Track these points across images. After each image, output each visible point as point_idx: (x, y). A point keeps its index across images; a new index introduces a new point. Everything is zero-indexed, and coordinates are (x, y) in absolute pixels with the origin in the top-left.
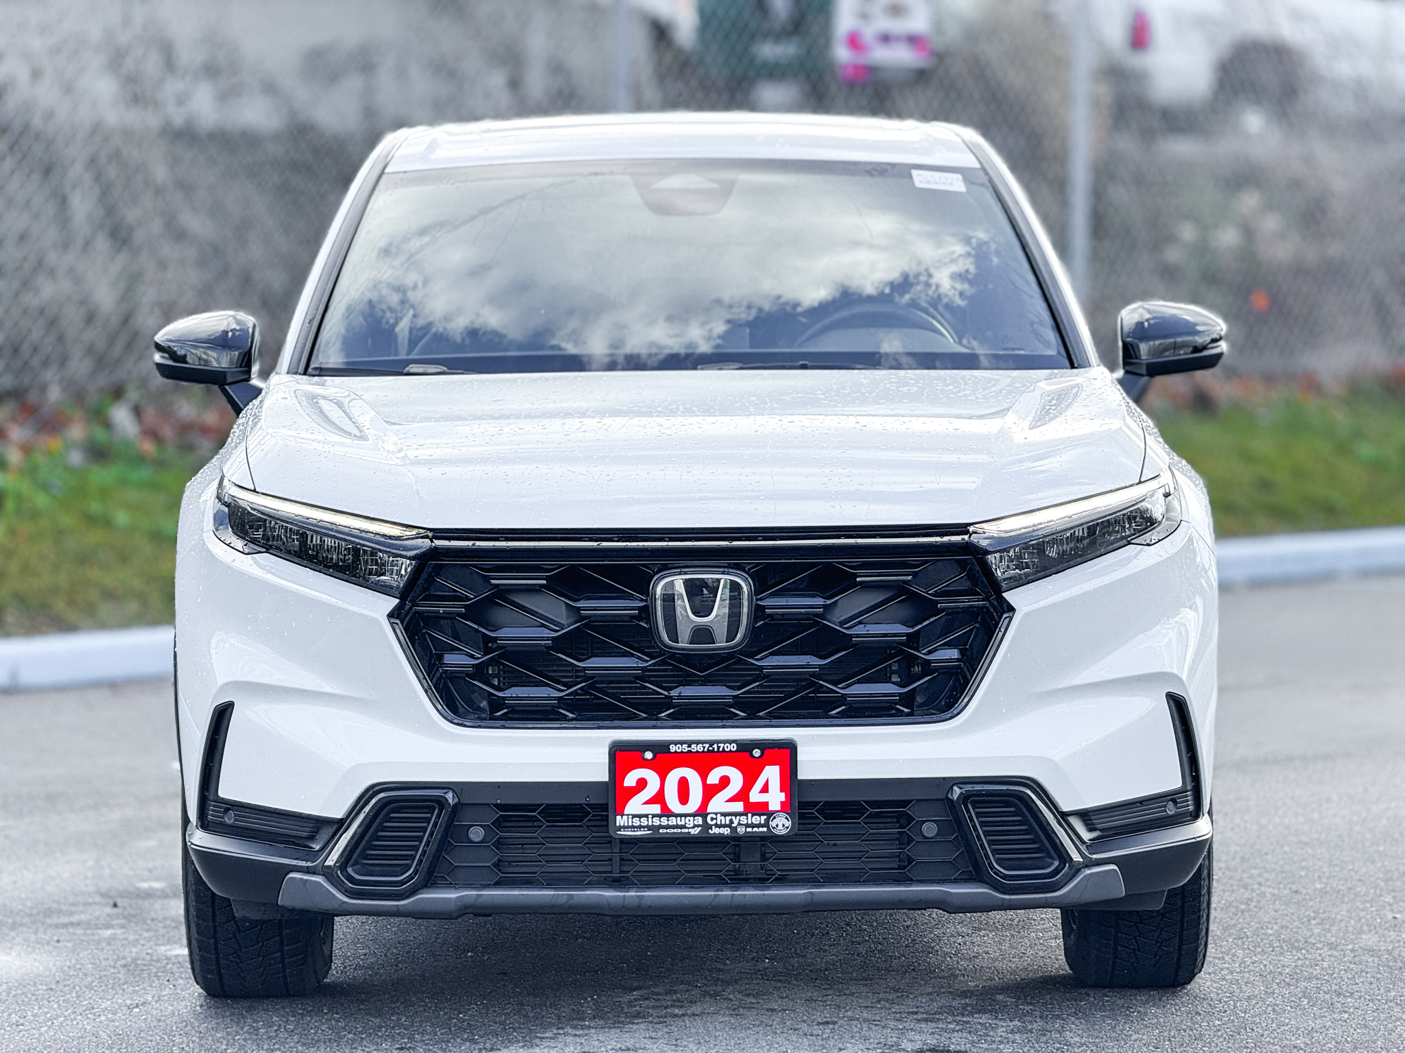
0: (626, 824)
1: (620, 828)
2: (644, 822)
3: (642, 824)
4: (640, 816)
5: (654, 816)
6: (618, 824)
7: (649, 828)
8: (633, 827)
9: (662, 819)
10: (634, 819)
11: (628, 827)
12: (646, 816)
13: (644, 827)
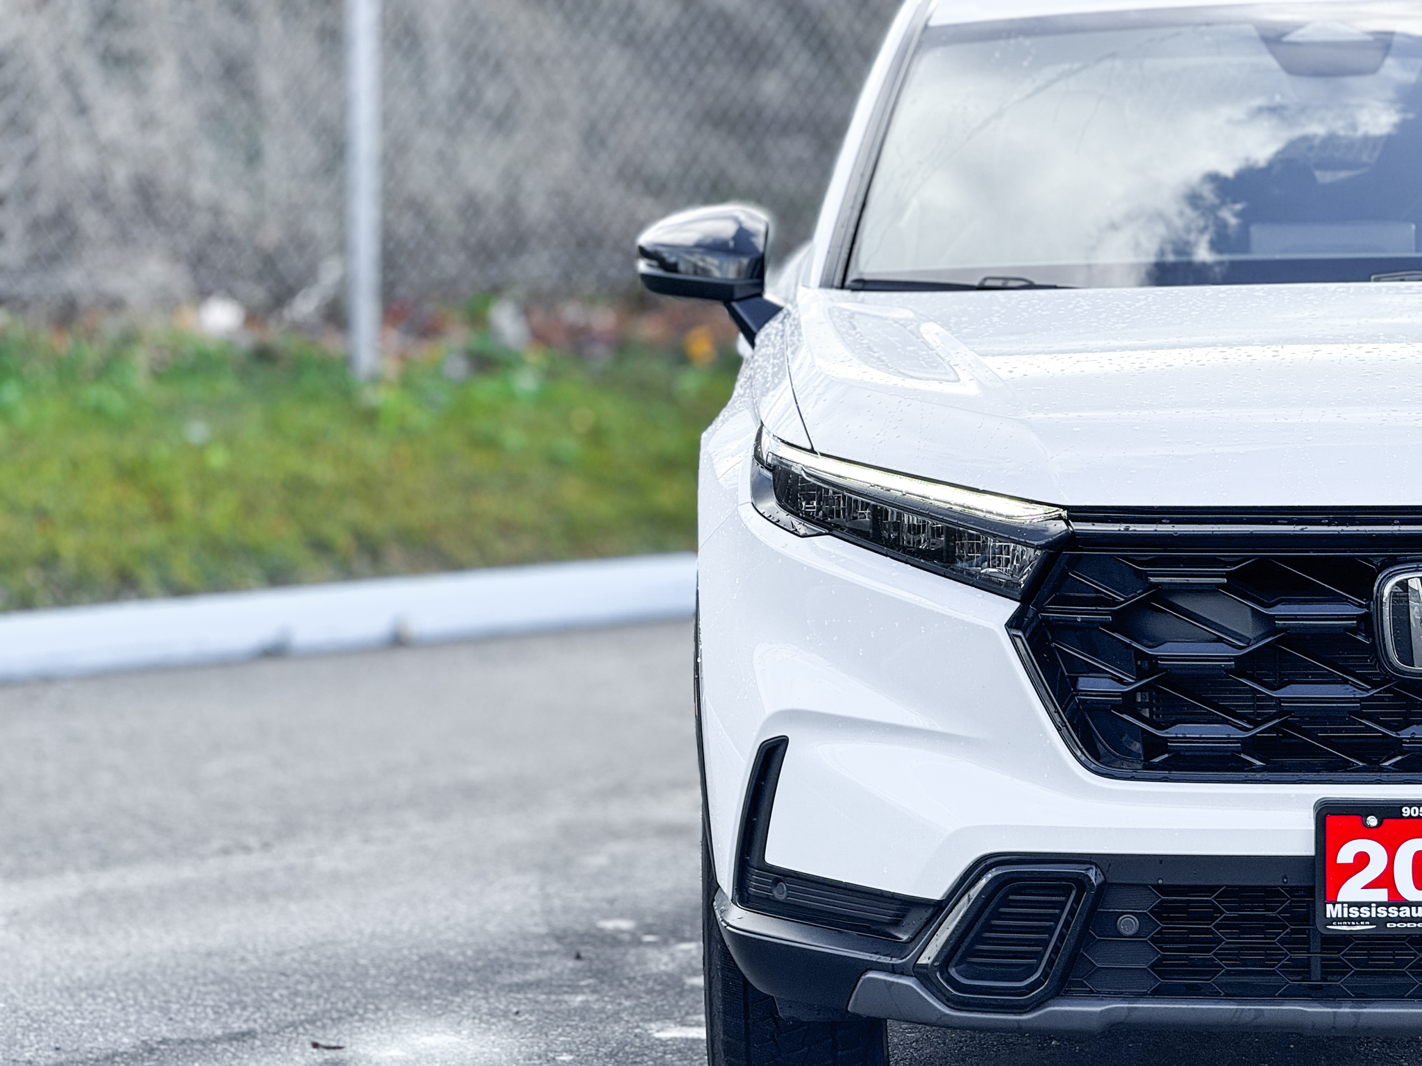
0: (1340, 916)
1: (1333, 921)
2: (1365, 912)
3: (1362, 915)
4: (1359, 905)
5: (1379, 904)
6: (1328, 916)
7: (1371, 920)
8: (1349, 919)
9: (1390, 909)
10: (1351, 910)
11: (1343, 919)
12: (1368, 904)
13: (1365, 920)
